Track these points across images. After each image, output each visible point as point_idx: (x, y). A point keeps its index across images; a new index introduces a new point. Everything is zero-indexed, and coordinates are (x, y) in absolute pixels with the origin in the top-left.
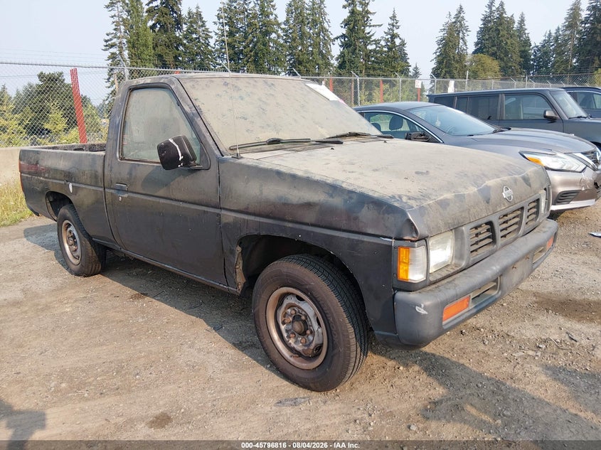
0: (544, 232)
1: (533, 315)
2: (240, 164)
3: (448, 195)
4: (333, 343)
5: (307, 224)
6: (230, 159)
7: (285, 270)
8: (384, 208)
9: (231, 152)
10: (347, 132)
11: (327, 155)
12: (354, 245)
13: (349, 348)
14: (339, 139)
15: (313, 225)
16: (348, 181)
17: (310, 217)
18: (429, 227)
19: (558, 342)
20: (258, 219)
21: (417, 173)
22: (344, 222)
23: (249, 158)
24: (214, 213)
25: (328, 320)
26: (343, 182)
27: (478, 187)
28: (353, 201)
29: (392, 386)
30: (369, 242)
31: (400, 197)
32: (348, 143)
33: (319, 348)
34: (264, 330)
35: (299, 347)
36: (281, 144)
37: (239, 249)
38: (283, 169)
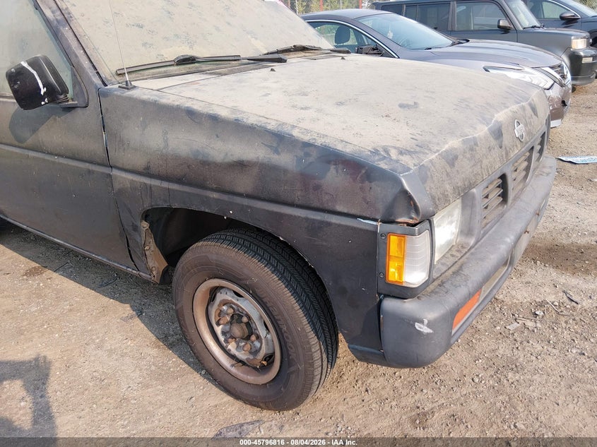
0: (548, 174)
1: (520, 269)
2: (130, 99)
3: (453, 143)
4: (288, 358)
5: (240, 195)
6: (116, 90)
7: (214, 257)
8: (364, 171)
9: (118, 78)
10: (290, 45)
11: (266, 80)
12: (316, 228)
13: (312, 365)
14: (281, 56)
15: (249, 196)
16: (300, 125)
17: (244, 183)
18: (433, 198)
19: (555, 305)
20: (165, 185)
21: (401, 106)
22: (299, 193)
23: (146, 89)
24: (103, 173)
25: (281, 329)
26: (294, 127)
27: (488, 124)
28: (311, 159)
29: (367, 391)
30: (339, 225)
31: (387, 151)
32: (294, 60)
33: (270, 358)
34: (192, 331)
35: (242, 355)
36: (197, 65)
37: (145, 225)
38: (196, 106)
